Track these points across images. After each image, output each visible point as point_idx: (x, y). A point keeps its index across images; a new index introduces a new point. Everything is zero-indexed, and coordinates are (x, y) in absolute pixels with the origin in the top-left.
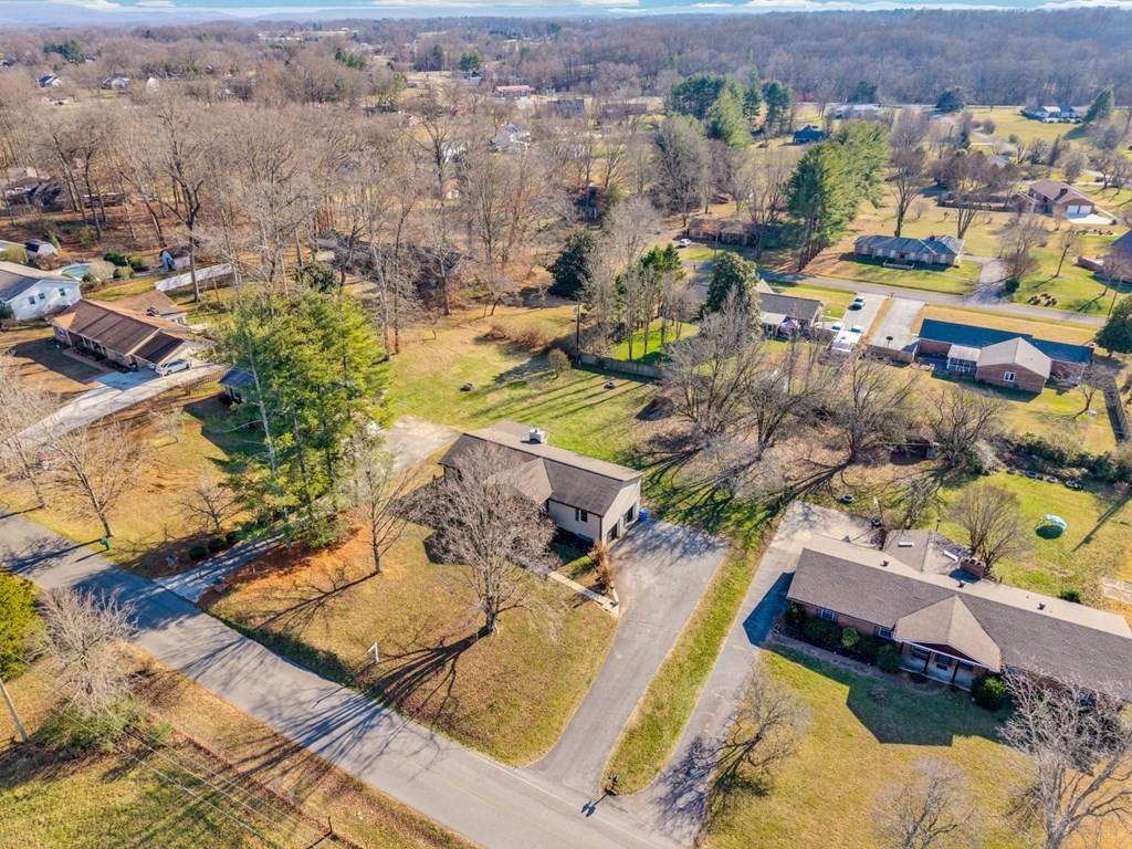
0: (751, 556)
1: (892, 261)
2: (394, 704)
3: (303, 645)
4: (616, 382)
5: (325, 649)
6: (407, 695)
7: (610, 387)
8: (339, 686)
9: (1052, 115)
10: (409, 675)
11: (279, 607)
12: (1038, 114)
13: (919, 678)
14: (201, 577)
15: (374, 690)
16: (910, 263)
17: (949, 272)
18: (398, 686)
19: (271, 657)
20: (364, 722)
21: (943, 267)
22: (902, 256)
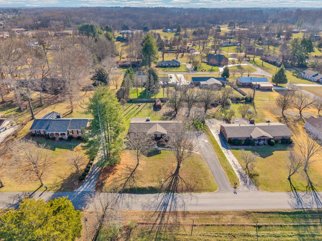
0: (209, 133)
1: (167, 66)
2: (175, 192)
3: (140, 188)
4: (140, 104)
5: (147, 186)
6: (177, 188)
7: (139, 106)
8: (158, 194)
9: (169, 31)
10: (173, 183)
11: (123, 182)
12: (167, 31)
13: (258, 145)
14: (89, 184)
15: (167, 191)
16: (171, 66)
17: (180, 67)
18: (173, 187)
19: (133, 195)
20: (173, 199)
21: (179, 66)
22: (169, 65)
